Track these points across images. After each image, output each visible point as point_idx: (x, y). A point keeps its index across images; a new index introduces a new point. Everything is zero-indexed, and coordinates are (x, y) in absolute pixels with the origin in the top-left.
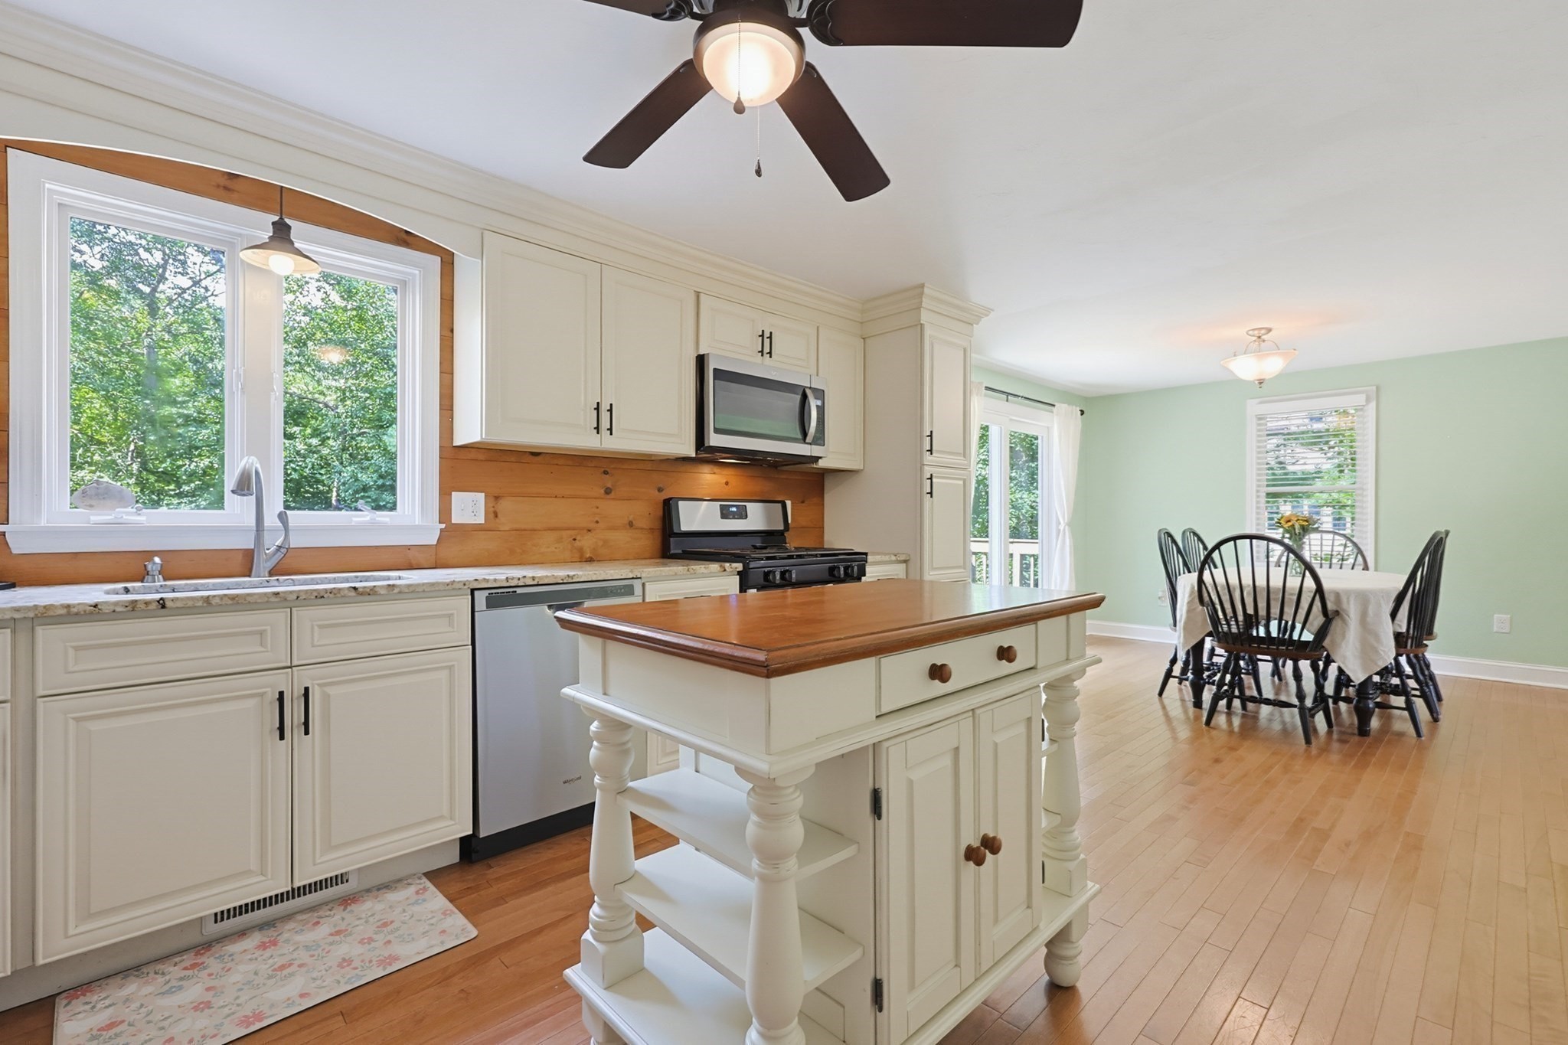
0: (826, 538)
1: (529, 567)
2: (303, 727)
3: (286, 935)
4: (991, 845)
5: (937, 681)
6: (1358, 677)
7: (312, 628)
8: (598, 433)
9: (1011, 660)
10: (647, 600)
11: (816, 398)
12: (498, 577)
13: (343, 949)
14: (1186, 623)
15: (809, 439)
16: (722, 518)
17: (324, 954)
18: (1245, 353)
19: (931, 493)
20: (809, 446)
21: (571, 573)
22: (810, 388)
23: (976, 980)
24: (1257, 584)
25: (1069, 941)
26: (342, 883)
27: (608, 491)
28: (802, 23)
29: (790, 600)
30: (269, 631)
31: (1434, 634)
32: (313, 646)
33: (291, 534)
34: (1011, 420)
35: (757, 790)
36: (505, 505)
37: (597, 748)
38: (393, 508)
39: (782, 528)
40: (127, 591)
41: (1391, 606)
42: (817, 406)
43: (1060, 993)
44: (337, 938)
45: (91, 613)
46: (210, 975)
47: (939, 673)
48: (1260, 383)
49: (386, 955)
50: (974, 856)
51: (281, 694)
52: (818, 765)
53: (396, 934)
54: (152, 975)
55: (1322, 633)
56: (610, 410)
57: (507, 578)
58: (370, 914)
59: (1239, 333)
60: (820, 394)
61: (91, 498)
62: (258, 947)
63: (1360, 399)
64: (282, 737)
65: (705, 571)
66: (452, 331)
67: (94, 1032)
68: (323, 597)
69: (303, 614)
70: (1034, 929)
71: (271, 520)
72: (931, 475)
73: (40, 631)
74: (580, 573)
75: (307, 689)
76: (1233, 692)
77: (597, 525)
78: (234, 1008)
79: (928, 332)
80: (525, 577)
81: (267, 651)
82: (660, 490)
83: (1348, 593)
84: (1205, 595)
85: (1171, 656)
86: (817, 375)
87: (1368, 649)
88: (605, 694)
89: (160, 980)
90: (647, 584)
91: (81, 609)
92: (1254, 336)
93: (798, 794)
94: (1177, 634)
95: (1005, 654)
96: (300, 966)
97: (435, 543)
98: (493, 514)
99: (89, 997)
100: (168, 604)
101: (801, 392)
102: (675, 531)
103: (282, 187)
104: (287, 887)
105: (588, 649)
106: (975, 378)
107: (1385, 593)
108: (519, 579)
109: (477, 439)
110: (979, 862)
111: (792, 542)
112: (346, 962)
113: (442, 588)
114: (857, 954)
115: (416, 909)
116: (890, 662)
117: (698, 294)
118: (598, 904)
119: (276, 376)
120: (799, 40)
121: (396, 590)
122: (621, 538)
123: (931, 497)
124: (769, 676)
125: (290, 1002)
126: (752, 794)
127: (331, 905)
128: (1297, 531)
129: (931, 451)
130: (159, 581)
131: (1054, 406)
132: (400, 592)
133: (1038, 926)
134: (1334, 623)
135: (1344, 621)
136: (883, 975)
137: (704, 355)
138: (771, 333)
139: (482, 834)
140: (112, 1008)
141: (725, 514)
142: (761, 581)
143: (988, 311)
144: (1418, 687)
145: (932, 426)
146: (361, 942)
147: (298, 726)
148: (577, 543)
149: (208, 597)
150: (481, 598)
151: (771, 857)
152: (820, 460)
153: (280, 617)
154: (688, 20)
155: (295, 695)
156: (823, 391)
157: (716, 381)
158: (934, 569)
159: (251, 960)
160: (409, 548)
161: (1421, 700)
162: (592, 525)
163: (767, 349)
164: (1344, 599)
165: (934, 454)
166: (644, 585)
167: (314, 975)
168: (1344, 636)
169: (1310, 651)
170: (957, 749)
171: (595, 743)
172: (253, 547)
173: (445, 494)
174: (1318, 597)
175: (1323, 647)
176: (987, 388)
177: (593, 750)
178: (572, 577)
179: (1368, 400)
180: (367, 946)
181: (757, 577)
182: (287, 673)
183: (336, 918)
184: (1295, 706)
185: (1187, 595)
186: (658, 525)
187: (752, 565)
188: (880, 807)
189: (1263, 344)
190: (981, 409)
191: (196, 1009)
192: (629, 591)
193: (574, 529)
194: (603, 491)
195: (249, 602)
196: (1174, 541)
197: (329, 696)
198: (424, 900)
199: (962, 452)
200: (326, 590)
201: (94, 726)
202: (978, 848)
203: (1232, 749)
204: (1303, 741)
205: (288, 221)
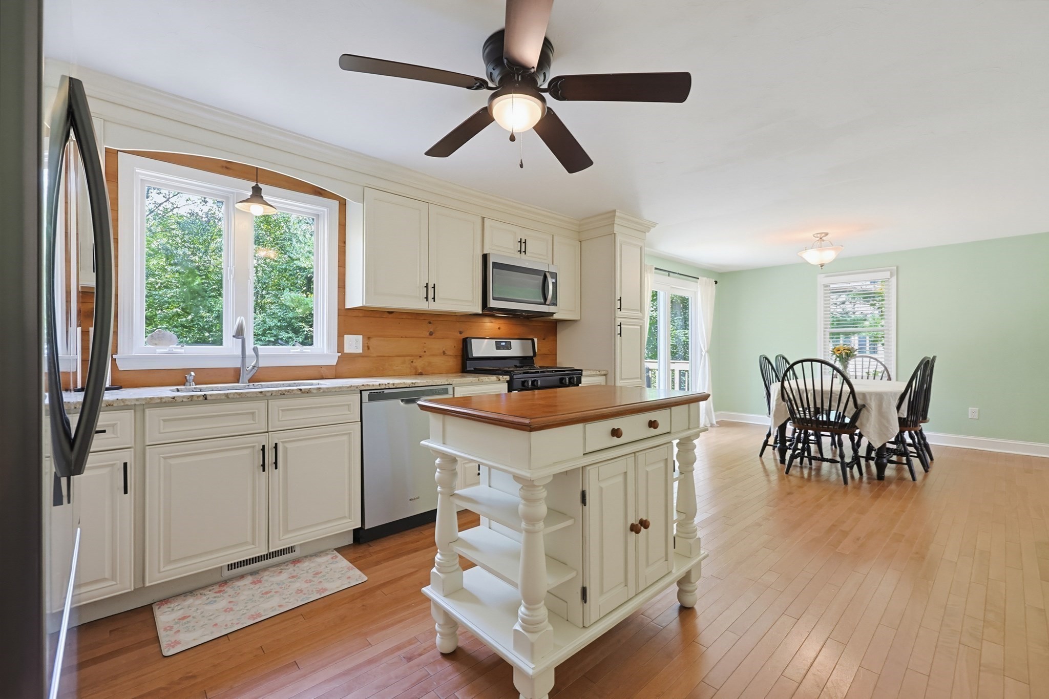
0: (558, 361)
1: (387, 378)
2: (274, 465)
3: (266, 578)
4: (644, 524)
5: (615, 437)
6: (877, 445)
7: (279, 411)
8: (427, 301)
9: (655, 428)
10: (455, 396)
11: (552, 278)
12: (374, 383)
13: (297, 585)
14: (775, 412)
15: (547, 303)
16: (497, 349)
17: (287, 587)
18: (812, 249)
19: (620, 334)
20: (548, 306)
21: (414, 381)
22: (548, 272)
23: (636, 595)
24: (816, 388)
25: (690, 582)
26: (292, 552)
27: (431, 334)
28: (544, 91)
29: (536, 396)
30: (257, 413)
31: (927, 419)
32: (279, 421)
33: (260, 359)
34: (671, 287)
35: (524, 488)
36: (373, 342)
37: (439, 472)
38: (312, 344)
39: (532, 355)
40: (178, 390)
41: (896, 402)
42: (553, 283)
43: (686, 611)
44: (293, 580)
45: (171, 402)
46: (230, 596)
47: (616, 433)
48: (822, 266)
49: (321, 588)
50: (635, 529)
51: (264, 446)
52: (554, 476)
53: (324, 578)
54: (199, 595)
55: (855, 418)
56: (434, 287)
57: (380, 384)
58: (308, 568)
59: (809, 235)
60: (554, 275)
61: (155, 340)
62: (252, 583)
63: (887, 275)
64: (264, 470)
65: (488, 380)
66: (345, 243)
67: (176, 621)
68: (284, 394)
69: (274, 404)
70: (669, 572)
71: (249, 351)
72: (621, 323)
73: (147, 411)
74: (419, 381)
75: (276, 444)
76: (804, 454)
77: (425, 353)
78: (245, 611)
79: (619, 239)
80: (389, 384)
81: (256, 423)
82: (461, 333)
83: (871, 394)
84: (786, 395)
85: (767, 432)
86: (553, 264)
87: (883, 428)
88: (444, 444)
89: (205, 598)
90: (455, 388)
91: (167, 400)
92: (818, 237)
93: (544, 490)
94: (770, 419)
95: (653, 424)
96: (276, 592)
97: (335, 364)
98: (367, 347)
99: (169, 605)
100: (208, 398)
101: (543, 274)
102: (470, 357)
103: (257, 168)
104: (265, 551)
105: (434, 421)
106: (647, 262)
107: (893, 394)
108: (386, 385)
109: (361, 305)
110: (638, 532)
111: (538, 363)
112: (300, 591)
113: (345, 389)
114: (574, 574)
115: (333, 566)
116: (591, 427)
117: (483, 218)
118: (440, 553)
119: (251, 270)
120: (543, 100)
121: (322, 391)
122: (439, 361)
123: (621, 336)
124: (531, 431)
125: (273, 609)
126: (522, 490)
127: (286, 564)
128: (844, 356)
129: (620, 309)
130: (193, 385)
131: (698, 278)
132: (323, 392)
133: (671, 571)
134: (862, 412)
135: (868, 411)
136: (587, 585)
137: (487, 254)
138: (525, 240)
139: (367, 527)
140: (182, 610)
141: (498, 347)
142: (521, 387)
143: (654, 225)
144: (915, 451)
145: (621, 294)
146: (306, 582)
147: (272, 464)
148: (414, 364)
149: (228, 394)
150: (366, 395)
151: (531, 520)
152: (554, 315)
153: (262, 405)
154: (485, 90)
155: (270, 447)
156: (556, 273)
157: (494, 269)
158: (622, 379)
159: (249, 589)
160: (321, 367)
161: (918, 459)
162: (422, 354)
163: (523, 250)
164: (868, 397)
165: (622, 311)
166: (454, 388)
167: (284, 596)
168: (868, 419)
169: (848, 429)
170: (626, 473)
171: (438, 470)
172: (240, 366)
173: (341, 336)
174: (851, 396)
175: (856, 426)
176: (656, 268)
177: (437, 474)
178: (414, 384)
179: (892, 275)
180: (309, 584)
181: (517, 384)
182: (266, 435)
183: (291, 569)
184: (838, 462)
185: (776, 395)
186: (459, 353)
187: (515, 377)
188: (585, 500)
189: (823, 243)
190: (652, 282)
191: (225, 611)
192: (446, 392)
193: (412, 356)
194: (428, 334)
195: (248, 397)
196: (769, 362)
197: (287, 448)
198: (337, 562)
199: (639, 309)
200: (286, 391)
201: (173, 462)
202: (637, 525)
203: (800, 487)
204: (843, 483)
205: (260, 185)
